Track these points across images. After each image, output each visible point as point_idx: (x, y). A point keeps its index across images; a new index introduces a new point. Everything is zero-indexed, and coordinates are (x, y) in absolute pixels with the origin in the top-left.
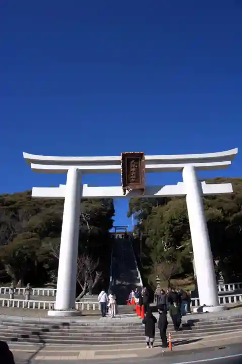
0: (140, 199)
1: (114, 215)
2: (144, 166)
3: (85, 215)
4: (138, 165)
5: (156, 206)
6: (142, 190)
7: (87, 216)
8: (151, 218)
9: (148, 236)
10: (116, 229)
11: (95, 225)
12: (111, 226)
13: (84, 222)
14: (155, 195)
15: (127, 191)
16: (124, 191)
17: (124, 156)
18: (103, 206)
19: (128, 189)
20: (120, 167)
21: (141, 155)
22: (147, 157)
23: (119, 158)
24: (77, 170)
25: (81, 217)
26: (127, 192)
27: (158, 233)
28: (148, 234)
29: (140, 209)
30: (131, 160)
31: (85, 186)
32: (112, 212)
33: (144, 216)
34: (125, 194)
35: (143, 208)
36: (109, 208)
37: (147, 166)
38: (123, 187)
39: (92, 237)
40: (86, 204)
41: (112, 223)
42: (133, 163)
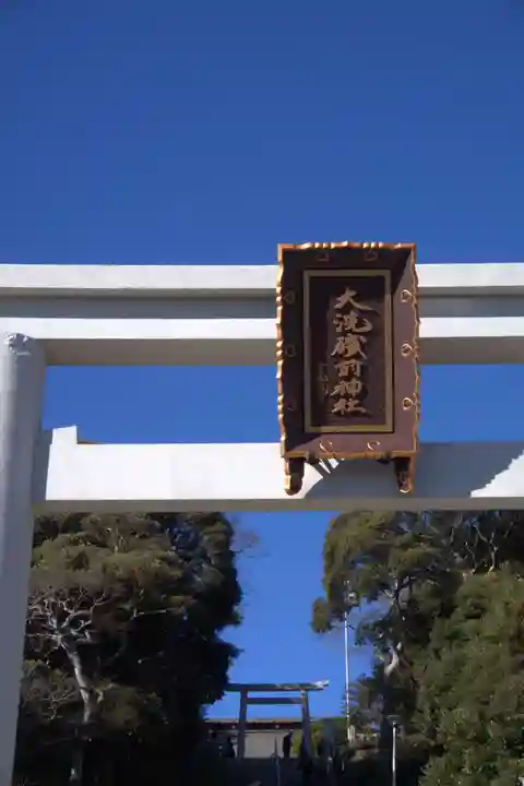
0: (391, 526)
1: (234, 620)
2: (413, 328)
3: (62, 616)
4: (374, 315)
5: (482, 570)
6: (402, 464)
7: (74, 623)
8: (454, 637)
9: (439, 750)
10: (245, 701)
11: (123, 673)
12: (219, 686)
13: (59, 660)
14: (476, 494)
15: (308, 468)
16: (295, 469)
17: (294, 263)
18: (171, 563)
19: (314, 462)
20: (266, 328)
21: (397, 263)
22: (430, 275)
23: (269, 277)
24: (18, 342)
25: (35, 626)
26: (311, 476)
27: (492, 730)
28: (433, 733)
29: (385, 586)
30: (338, 287)
31: (63, 440)
32: (223, 601)
33: (411, 628)
34: (295, 487)
35: (410, 575)
36: (205, 576)
37: (430, 327)
38: (289, 446)
39: (104, 748)
40: (74, 551)
41: (226, 665)
42: (347, 308)
